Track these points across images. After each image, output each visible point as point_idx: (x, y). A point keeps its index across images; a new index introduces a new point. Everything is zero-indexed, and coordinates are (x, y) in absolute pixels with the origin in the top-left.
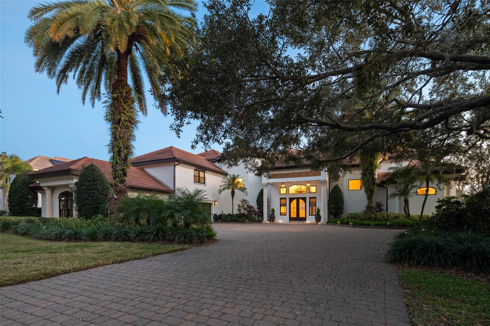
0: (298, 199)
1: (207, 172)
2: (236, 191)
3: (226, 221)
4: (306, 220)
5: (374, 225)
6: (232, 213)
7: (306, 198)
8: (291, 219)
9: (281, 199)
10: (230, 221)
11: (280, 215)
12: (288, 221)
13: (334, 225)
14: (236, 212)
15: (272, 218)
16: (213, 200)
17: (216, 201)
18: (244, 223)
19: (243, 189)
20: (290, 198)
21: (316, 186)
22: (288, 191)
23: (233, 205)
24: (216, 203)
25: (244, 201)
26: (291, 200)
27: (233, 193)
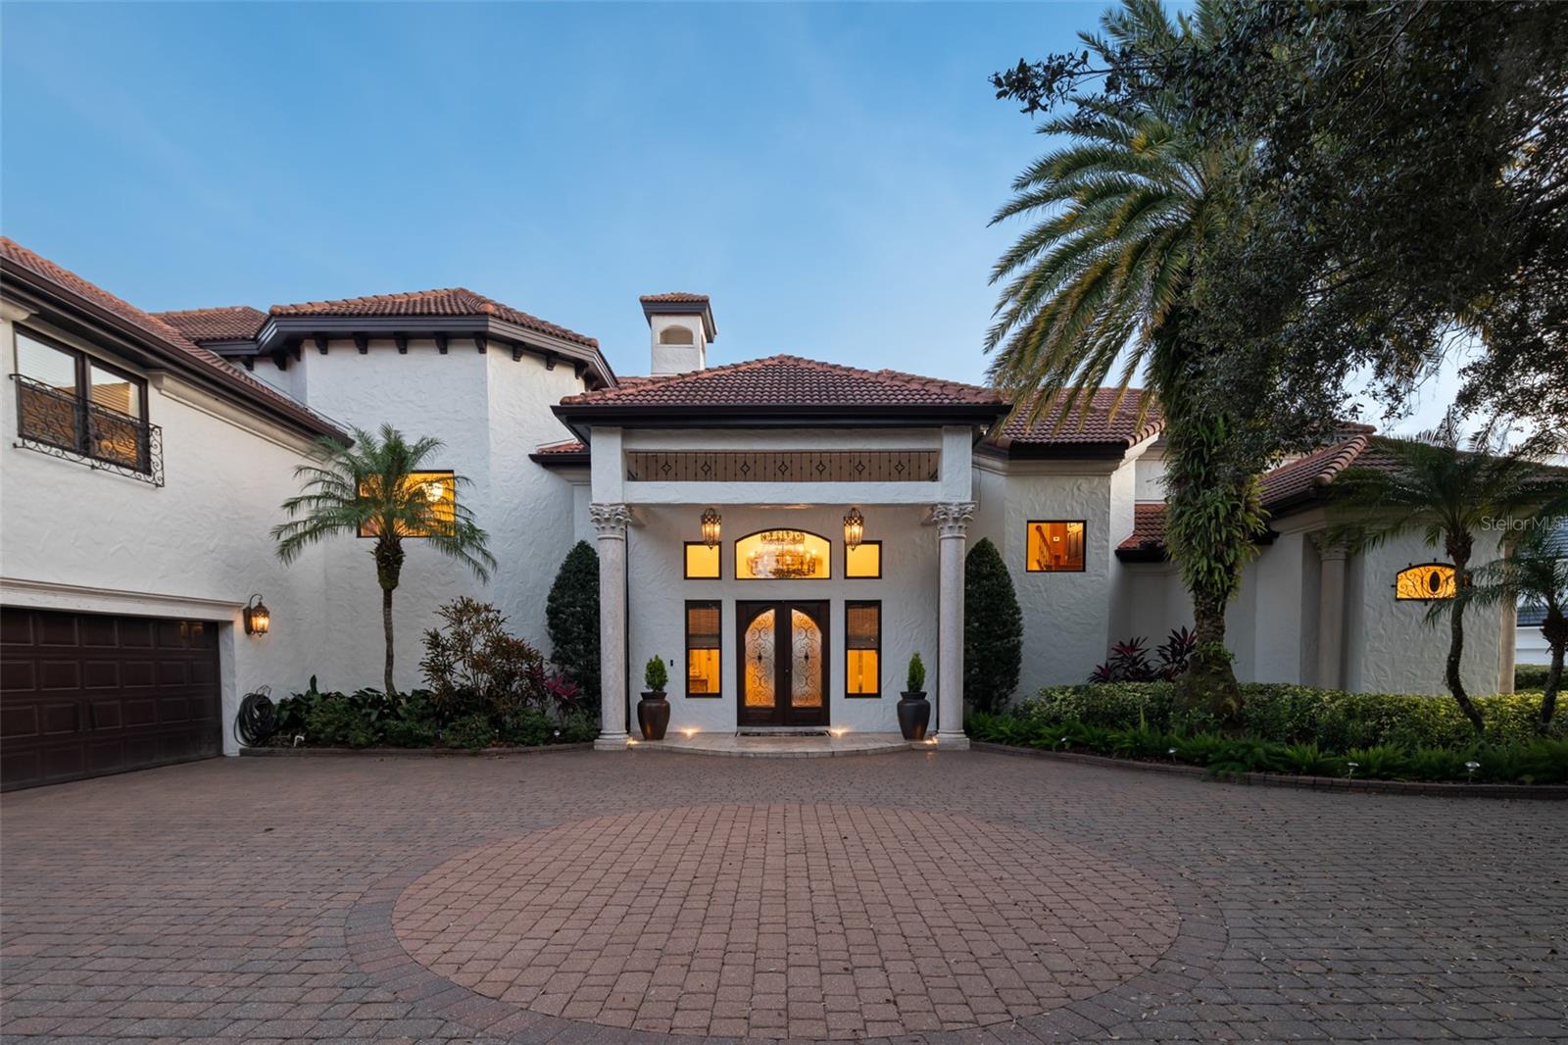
0: (783, 609)
1: (167, 382)
2: (416, 549)
3: (344, 743)
4: (828, 724)
5: (1364, 770)
6: (383, 690)
7: (827, 602)
8: (747, 716)
9: (690, 605)
10: (370, 744)
11: (688, 695)
12: (734, 728)
13: (1038, 756)
14: (411, 678)
15: (652, 717)
16: (243, 598)
17: (261, 610)
18: (475, 755)
19: (460, 538)
20: (739, 603)
21: (879, 543)
22: (728, 561)
23: (389, 639)
24: (260, 622)
25: (466, 609)
26: (747, 611)
27: (389, 560)
